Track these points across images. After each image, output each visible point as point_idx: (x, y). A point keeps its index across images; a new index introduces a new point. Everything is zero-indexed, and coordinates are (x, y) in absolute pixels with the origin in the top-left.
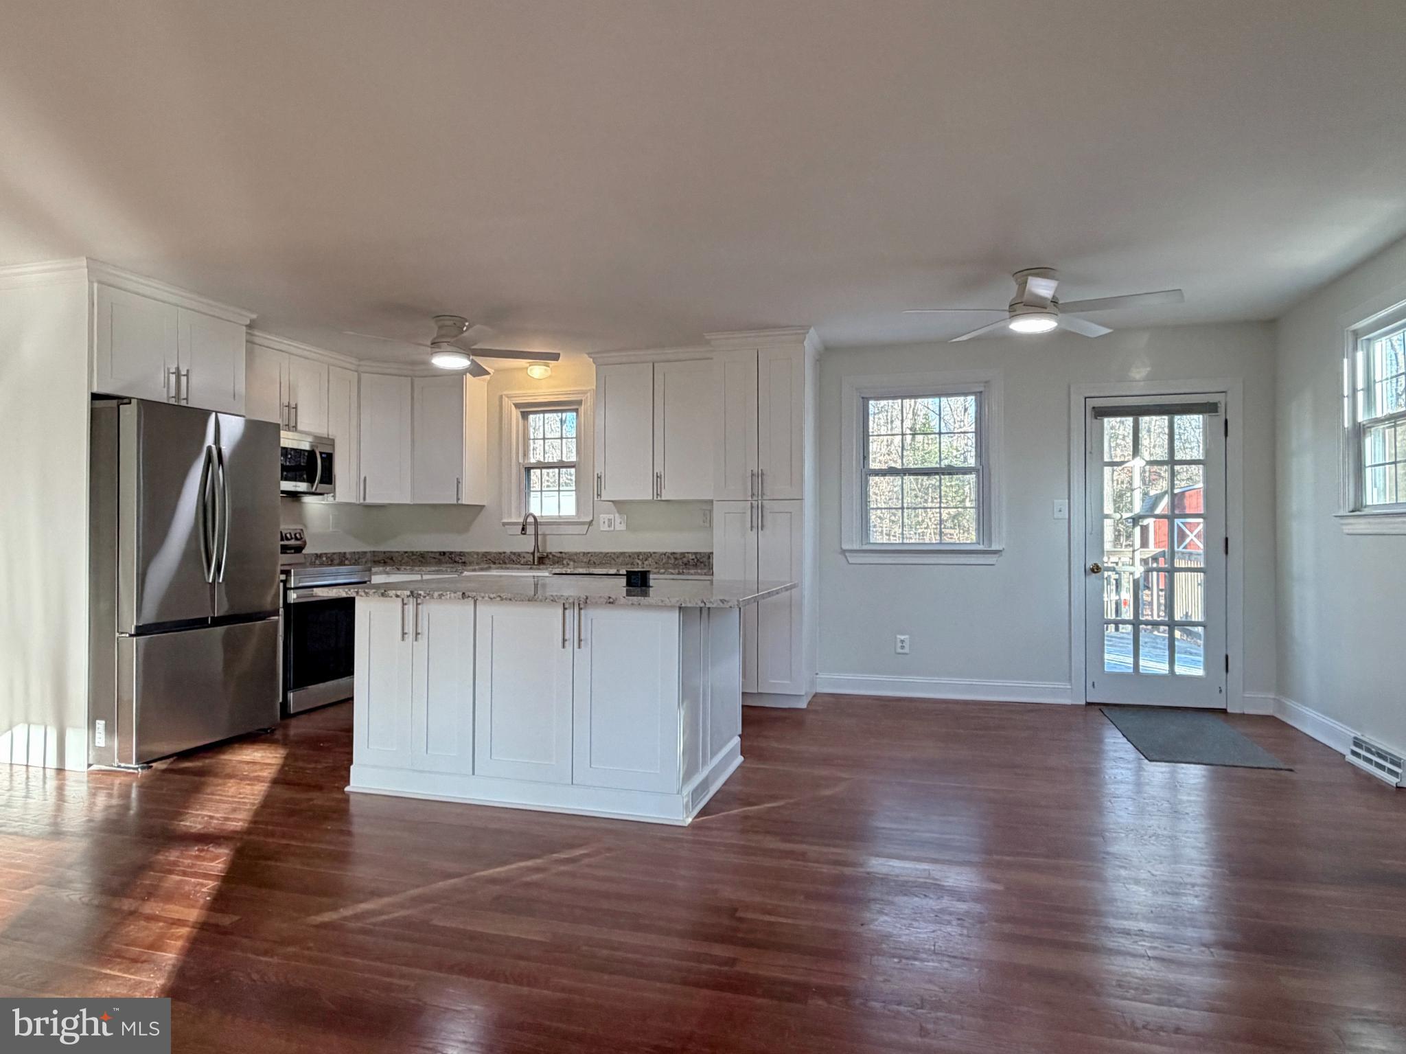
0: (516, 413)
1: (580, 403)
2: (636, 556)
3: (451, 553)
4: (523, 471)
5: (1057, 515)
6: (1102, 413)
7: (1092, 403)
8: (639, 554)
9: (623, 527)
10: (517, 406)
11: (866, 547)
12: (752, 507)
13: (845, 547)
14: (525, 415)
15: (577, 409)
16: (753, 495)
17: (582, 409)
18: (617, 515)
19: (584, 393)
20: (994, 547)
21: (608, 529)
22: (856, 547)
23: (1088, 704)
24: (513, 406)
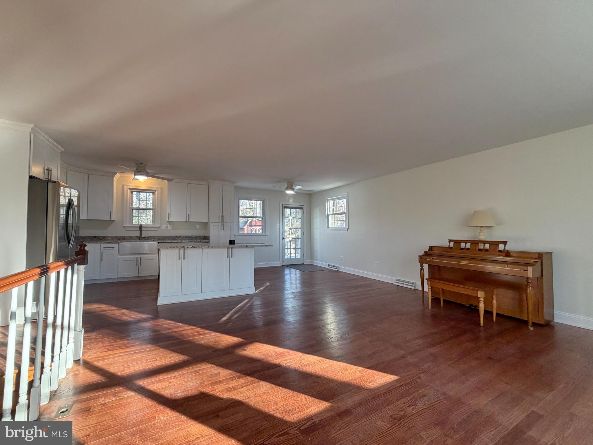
0: (129, 191)
1: (156, 191)
2: (176, 237)
3: (99, 237)
4: (131, 210)
5: (278, 227)
6: (285, 207)
7: (284, 205)
8: (177, 236)
9: (171, 228)
10: (130, 189)
11: (239, 234)
12: (221, 224)
13: (235, 234)
14: (132, 192)
15: (154, 193)
16: (221, 221)
17: (156, 193)
18: (168, 225)
19: (158, 188)
20: (266, 234)
21: (165, 229)
22: (237, 234)
23: (283, 265)
24: (128, 189)
